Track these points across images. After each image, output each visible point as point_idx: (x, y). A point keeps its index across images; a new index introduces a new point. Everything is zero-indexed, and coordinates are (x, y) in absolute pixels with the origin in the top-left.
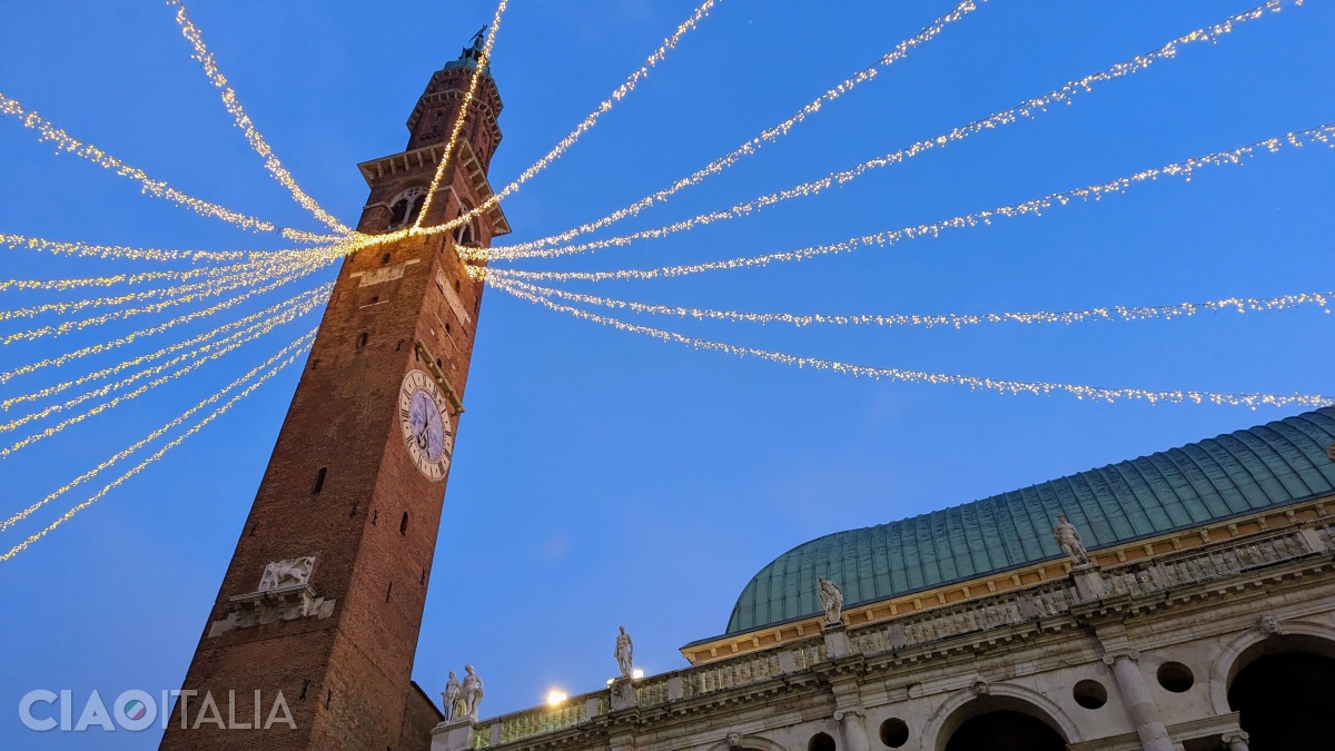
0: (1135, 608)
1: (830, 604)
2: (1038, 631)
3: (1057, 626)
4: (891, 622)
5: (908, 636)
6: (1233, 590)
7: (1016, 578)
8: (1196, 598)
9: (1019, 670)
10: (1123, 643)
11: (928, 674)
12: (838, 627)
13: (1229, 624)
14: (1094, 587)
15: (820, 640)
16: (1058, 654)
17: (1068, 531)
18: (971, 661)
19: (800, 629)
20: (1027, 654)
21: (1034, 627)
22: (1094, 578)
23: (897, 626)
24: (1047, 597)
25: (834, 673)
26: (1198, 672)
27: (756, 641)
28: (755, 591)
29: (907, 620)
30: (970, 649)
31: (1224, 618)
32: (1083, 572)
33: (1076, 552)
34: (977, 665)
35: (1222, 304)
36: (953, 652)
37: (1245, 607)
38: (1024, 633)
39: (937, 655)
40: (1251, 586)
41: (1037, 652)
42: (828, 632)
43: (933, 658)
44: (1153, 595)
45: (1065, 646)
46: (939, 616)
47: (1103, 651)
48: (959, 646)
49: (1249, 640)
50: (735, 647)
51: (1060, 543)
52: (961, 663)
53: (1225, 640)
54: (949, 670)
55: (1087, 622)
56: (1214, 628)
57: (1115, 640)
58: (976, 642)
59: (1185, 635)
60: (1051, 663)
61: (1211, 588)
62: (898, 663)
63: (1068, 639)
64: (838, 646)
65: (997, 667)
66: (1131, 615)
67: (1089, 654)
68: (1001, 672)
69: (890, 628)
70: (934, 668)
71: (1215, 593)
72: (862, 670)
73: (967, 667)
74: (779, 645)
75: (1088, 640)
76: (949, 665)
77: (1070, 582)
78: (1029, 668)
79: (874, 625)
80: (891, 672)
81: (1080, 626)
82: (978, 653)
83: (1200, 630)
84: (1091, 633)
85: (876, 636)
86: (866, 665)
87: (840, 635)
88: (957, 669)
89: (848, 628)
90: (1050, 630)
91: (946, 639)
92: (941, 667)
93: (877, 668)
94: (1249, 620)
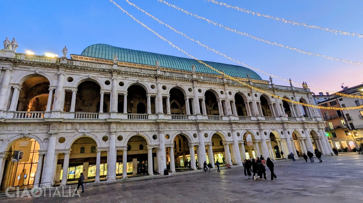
0: (163, 77)
1: (115, 59)
2: (150, 76)
3: (152, 76)
4: (126, 66)
5: (128, 70)
6: (175, 79)
7: (141, 66)
8: (171, 79)
9: (144, 80)
10: (160, 81)
11: (130, 77)
12: (116, 64)
13: (173, 83)
14: (159, 73)
15: (112, 65)
16: (151, 80)
17: (158, 63)
18: (137, 77)
19: (99, 60)
20: (146, 79)
21: (149, 75)
22: (160, 71)
23: (127, 68)
24: (152, 71)
25: (114, 71)
26: (167, 88)
27: (89, 59)
28: (89, 49)
29: (129, 67)
30: (138, 75)
31: (173, 82)
32: (158, 70)
33: (158, 67)
34: (138, 78)
35: (197, 42)
36: (135, 75)
37: (176, 82)
38: (147, 76)
39: (133, 74)
40: (178, 79)
41: (148, 79)
42: (114, 64)
43: (132, 75)
44: (166, 76)
45: (152, 79)
46: (134, 68)
47: (157, 82)
48: (137, 74)
49: (175, 86)
50: (84, 58)
51: (156, 64)
52: (136, 77)
53: (172, 85)
54: (134, 77)
55: (156, 77)
56: (171, 83)
57: (159, 80)
58: (140, 74)
59: (168, 83)
60: (150, 81)
61: (173, 78)
62: (126, 73)
63: (153, 78)
64: (115, 67)
65: (141, 79)
66: (162, 78)
67: (155, 81)
68: (142, 80)
69: (125, 67)
70: (131, 76)
71: (173, 79)
72: (119, 73)
73: (137, 78)
74: (103, 63)
75: (155, 80)
76: (134, 76)
77: (156, 70)
78: (146, 81)
79: (123, 66)
80: (124, 74)
81: (155, 77)
82: (139, 76)
83: (169, 83)
84: (156, 79)
85: (123, 68)
86: (120, 72)
87: (117, 66)
88: (135, 77)
89: (118, 65)
90: (151, 77)
91: (135, 72)
92: (133, 76)
93: (122, 73)
94: (175, 83)
